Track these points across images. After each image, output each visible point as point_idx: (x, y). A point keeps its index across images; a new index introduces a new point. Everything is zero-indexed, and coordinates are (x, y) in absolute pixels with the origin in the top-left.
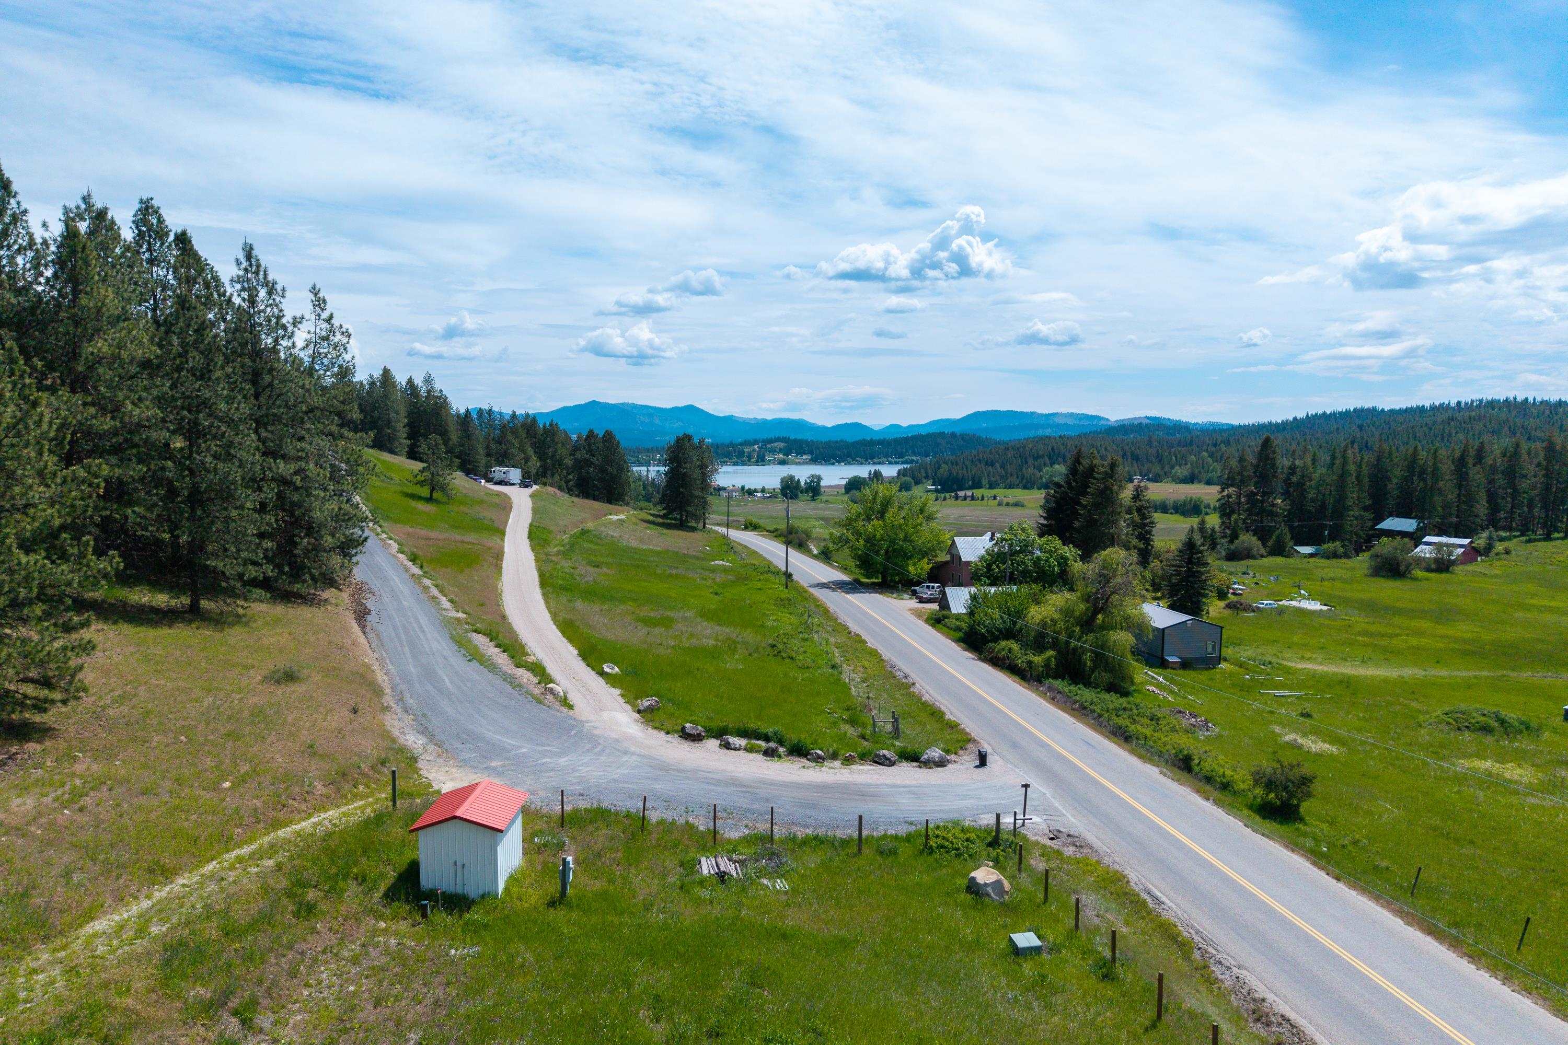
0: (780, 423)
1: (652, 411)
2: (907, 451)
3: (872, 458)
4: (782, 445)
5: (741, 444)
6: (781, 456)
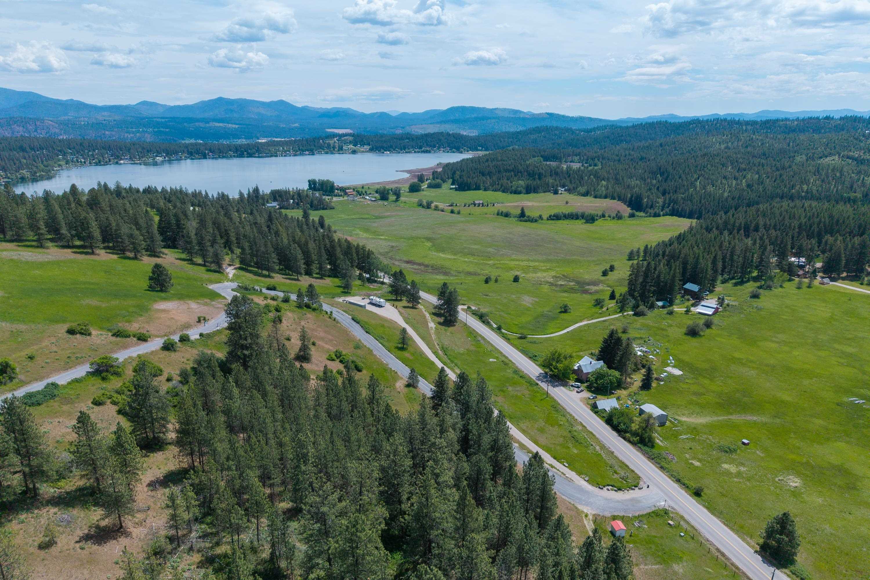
1: (258, 104)
3: (405, 149)
4: (351, 138)
5: (327, 138)
6: (352, 146)
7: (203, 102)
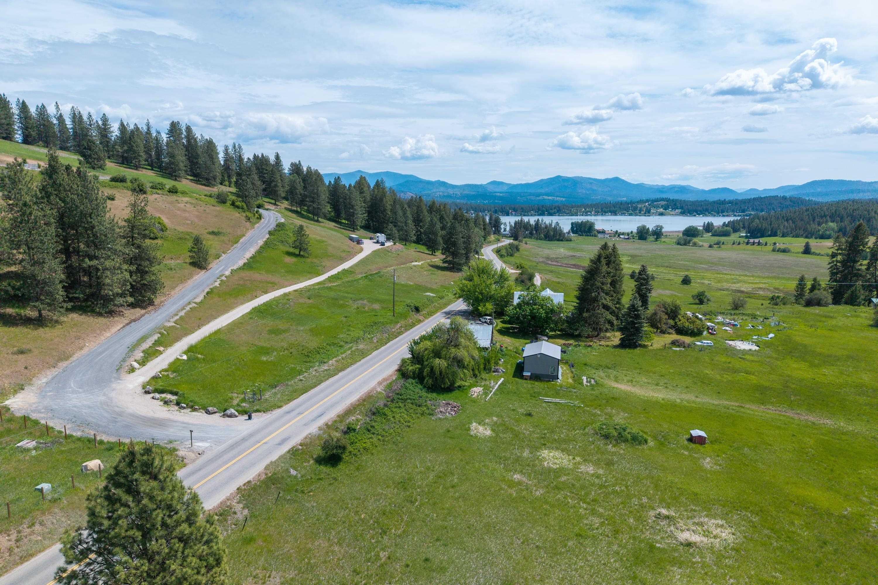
0: (673, 188)
1: (592, 181)
2: (748, 208)
3: (723, 212)
4: (663, 203)
5: (638, 202)
6: (662, 210)
7: (542, 180)
